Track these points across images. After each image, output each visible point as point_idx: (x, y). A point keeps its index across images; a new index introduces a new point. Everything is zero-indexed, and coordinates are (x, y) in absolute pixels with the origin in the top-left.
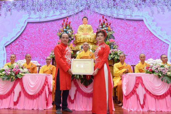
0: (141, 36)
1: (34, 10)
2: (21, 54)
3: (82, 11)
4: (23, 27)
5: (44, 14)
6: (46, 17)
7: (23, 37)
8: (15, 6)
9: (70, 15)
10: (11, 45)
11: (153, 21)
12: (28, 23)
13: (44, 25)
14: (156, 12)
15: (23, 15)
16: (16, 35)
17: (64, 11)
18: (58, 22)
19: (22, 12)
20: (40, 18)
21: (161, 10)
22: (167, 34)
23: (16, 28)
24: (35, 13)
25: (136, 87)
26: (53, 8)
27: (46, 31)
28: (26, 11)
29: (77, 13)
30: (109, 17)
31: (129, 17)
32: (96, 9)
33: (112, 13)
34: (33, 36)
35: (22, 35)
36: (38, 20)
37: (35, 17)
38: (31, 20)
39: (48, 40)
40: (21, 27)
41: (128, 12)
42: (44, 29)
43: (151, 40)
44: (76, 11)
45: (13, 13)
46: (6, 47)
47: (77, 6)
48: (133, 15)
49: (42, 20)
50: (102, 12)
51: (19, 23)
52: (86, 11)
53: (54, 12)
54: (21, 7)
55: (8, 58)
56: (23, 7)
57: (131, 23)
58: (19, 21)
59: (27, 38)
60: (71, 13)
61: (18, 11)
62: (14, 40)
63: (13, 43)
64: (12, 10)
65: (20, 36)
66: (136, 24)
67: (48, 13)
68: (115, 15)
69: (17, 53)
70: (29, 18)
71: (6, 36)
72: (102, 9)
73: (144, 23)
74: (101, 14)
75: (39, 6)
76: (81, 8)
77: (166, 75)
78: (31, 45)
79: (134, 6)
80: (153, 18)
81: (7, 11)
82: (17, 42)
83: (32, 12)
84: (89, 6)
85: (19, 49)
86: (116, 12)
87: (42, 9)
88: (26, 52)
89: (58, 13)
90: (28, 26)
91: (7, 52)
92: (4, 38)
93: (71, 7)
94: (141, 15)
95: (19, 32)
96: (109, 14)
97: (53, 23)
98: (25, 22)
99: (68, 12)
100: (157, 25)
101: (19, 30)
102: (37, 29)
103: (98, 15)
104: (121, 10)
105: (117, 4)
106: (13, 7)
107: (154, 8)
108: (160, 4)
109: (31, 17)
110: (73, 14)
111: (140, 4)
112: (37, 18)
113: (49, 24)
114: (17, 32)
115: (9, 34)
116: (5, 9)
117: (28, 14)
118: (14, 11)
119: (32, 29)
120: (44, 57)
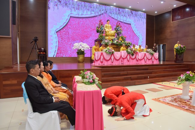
0: (129, 33)
1: (74, 8)
2: (67, 38)
3: (102, 14)
4: (67, 19)
5: (81, 12)
6: (82, 15)
7: (68, 26)
8: (60, 3)
9: (96, 15)
10: (60, 31)
11: (135, 25)
12: (71, 17)
13: (81, 19)
14: (136, 21)
15: (67, 11)
16: (63, 24)
17: (93, 12)
18: (90, 19)
19: (65, 8)
20: (79, 15)
21: (138, 20)
22: (139, 33)
23: (63, 19)
24: (75, 11)
25: (144, 56)
26: (86, 9)
27: (82, 24)
28: (69, 8)
29: (100, 15)
30: (116, 20)
31: (125, 22)
32: (110, 14)
33: (117, 18)
34: (75, 26)
35: (67, 25)
36: (77, 16)
37: (75, 13)
38: (72, 15)
39: (84, 30)
40: (66, 19)
41: (125, 18)
42: (81, 22)
43: (133, 35)
44: (100, 13)
45: (59, 8)
46: (57, 32)
47: (100, 10)
48: (127, 20)
49: (80, 16)
50: (113, 17)
51: (64, 16)
52: (105, 14)
53: (87, 12)
54: (65, 4)
55: (59, 40)
56: (66, 4)
57: (125, 25)
58: (64, 14)
59: (70, 27)
60: (97, 14)
61: (63, 7)
62: (62, 28)
63: (62, 30)
64: (59, 5)
65: (66, 25)
66: (127, 26)
67: (83, 11)
68: (119, 19)
69: (65, 37)
70: (71, 14)
71: (56, 24)
72: (113, 15)
73: (131, 26)
74: (112, 18)
75: (77, 6)
76: (102, 12)
77: (151, 53)
78: (74, 33)
79: (128, 15)
80: (135, 24)
81: (55, 5)
82: (64, 30)
83: (73, 9)
84: (107, 11)
85: (66, 34)
86: (119, 17)
87: (79, 9)
88: (71, 36)
89: (89, 13)
90: (71, 19)
91: (58, 36)
92: (54, 26)
93: (97, 10)
94: (130, 21)
95: (65, 22)
96: (116, 18)
97: (87, 19)
98: (68, 16)
99: (95, 13)
100: (136, 28)
101: (65, 21)
102: (77, 22)
103: (111, 18)
104: (122, 17)
105: (120, 13)
106: (59, 3)
107: (136, 18)
108: (138, 17)
109: (72, 13)
110: (98, 15)
111: (130, 15)
112: (77, 14)
113: (84, 19)
114: (64, 23)
115: (58, 23)
116: (53, 3)
117: (70, 11)
118: (60, 7)
119: (74, 21)
120: (82, 40)
